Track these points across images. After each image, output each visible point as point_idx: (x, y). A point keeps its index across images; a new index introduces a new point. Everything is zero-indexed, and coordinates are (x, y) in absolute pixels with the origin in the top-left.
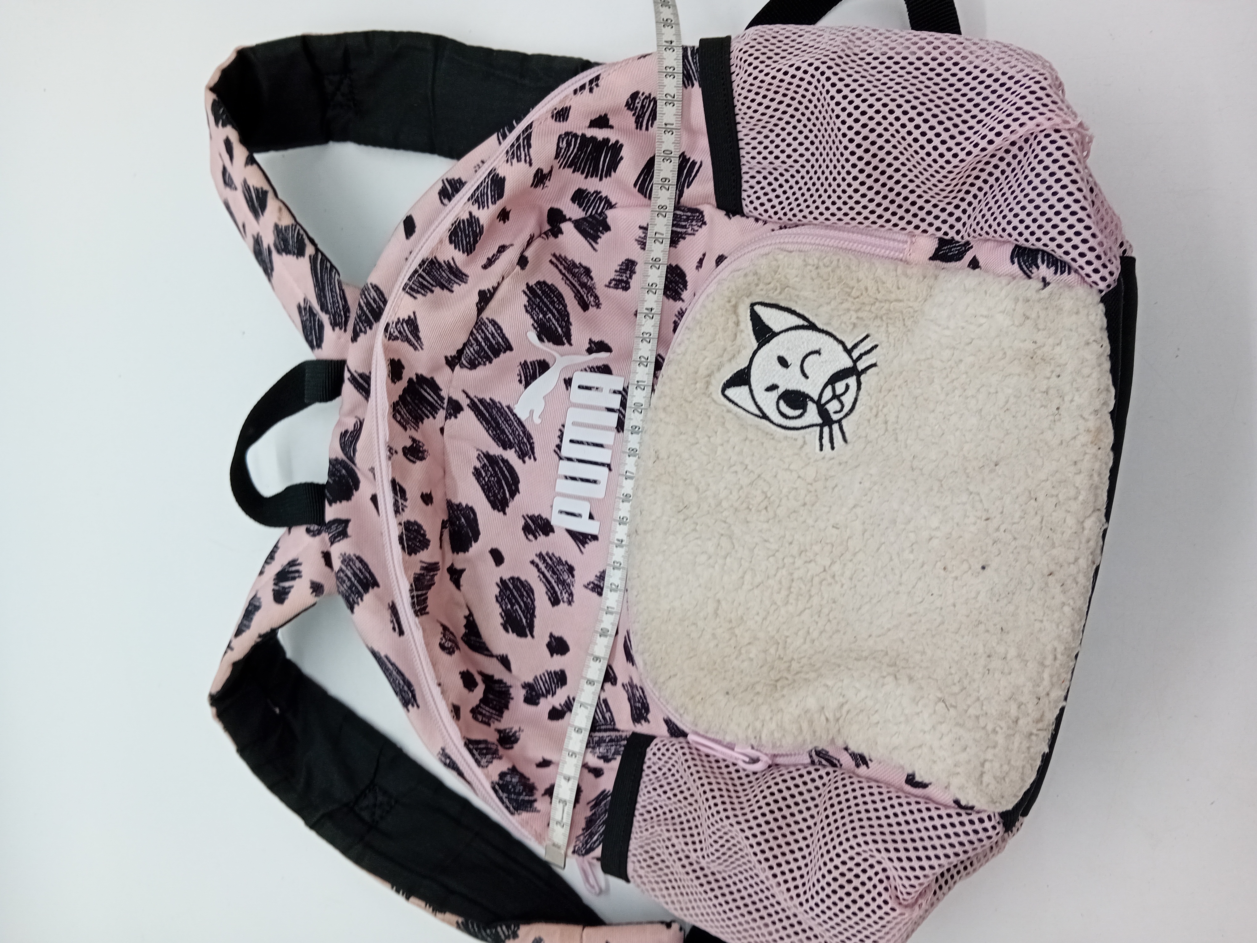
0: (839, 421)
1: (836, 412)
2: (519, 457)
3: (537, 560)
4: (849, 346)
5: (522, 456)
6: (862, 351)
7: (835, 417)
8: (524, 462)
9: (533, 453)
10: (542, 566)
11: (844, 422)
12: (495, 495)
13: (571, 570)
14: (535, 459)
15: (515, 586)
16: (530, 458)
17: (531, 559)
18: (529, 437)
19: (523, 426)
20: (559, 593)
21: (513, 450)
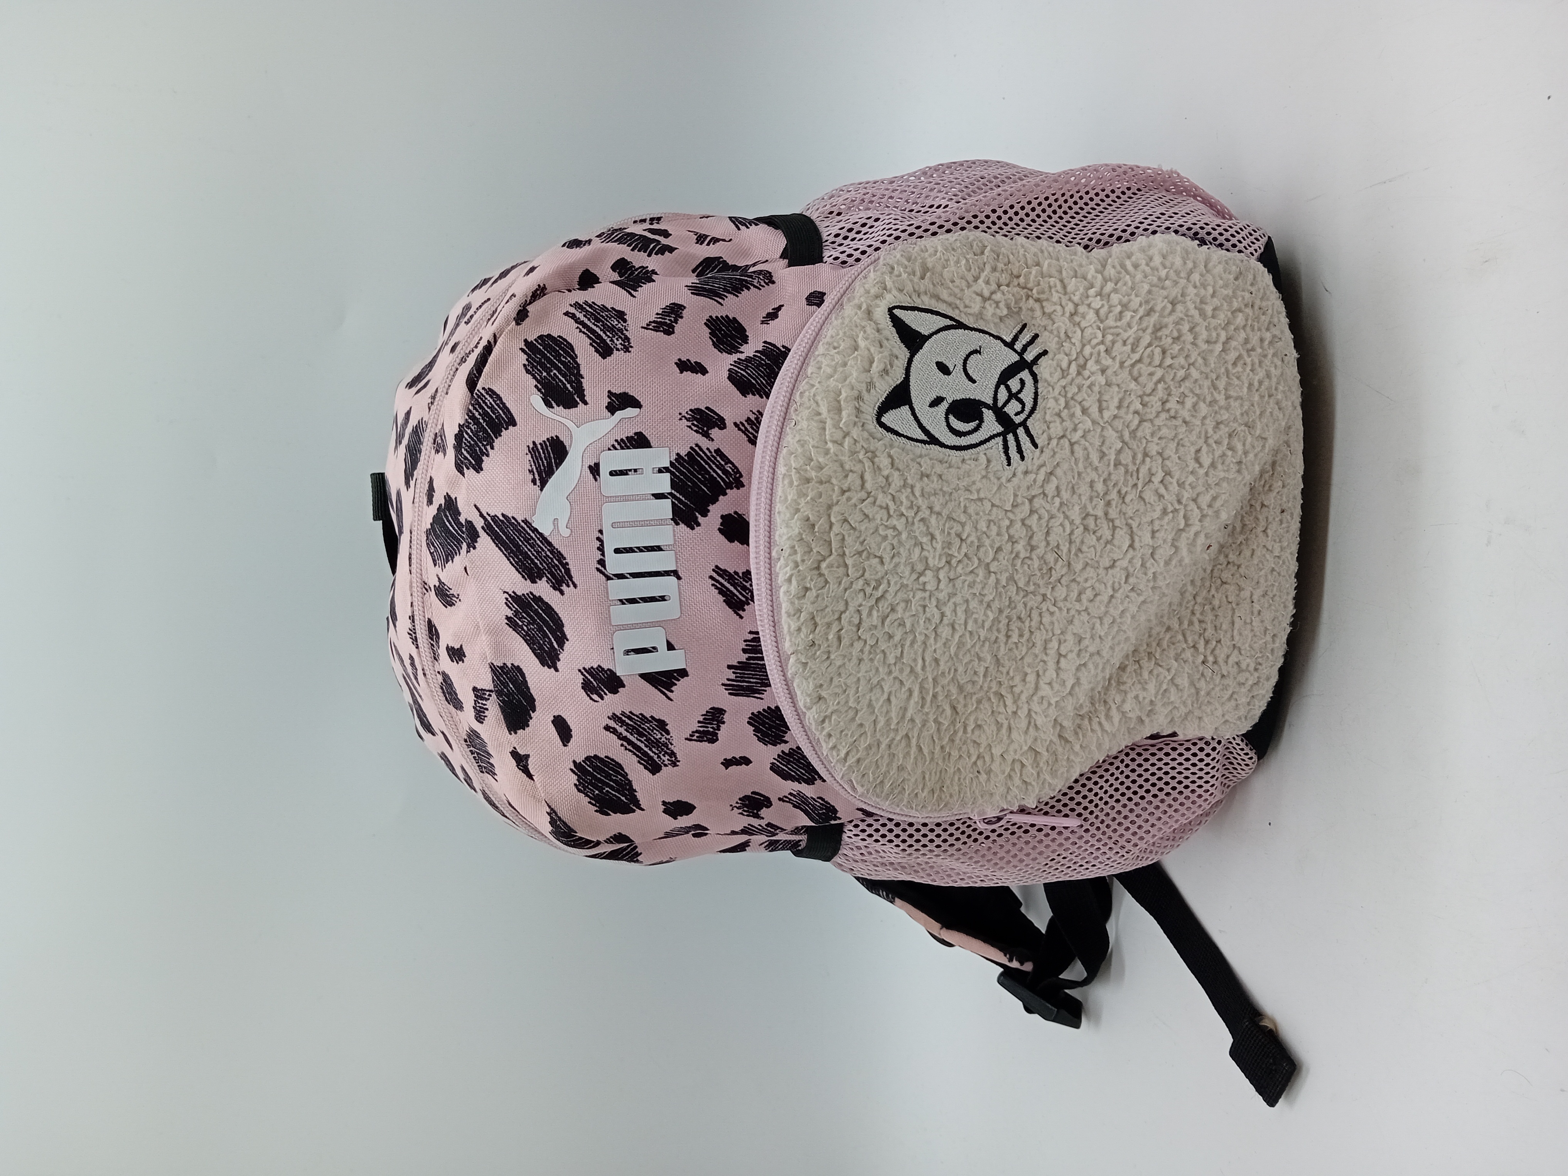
0: (1024, 424)
1: (1017, 414)
2: (555, 588)
3: (612, 724)
4: (1008, 339)
5: (557, 585)
6: (1024, 342)
7: (1018, 420)
8: (562, 593)
9: (571, 577)
10: (621, 730)
11: (1029, 423)
12: (541, 647)
13: (662, 725)
14: (575, 586)
15: (595, 768)
16: (568, 586)
17: (604, 724)
18: (560, 556)
19: (550, 544)
20: (655, 757)
21: (545, 579)
